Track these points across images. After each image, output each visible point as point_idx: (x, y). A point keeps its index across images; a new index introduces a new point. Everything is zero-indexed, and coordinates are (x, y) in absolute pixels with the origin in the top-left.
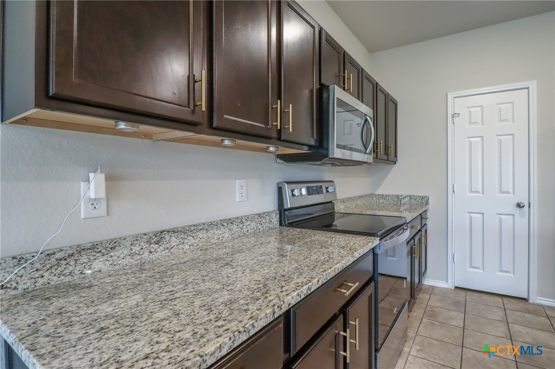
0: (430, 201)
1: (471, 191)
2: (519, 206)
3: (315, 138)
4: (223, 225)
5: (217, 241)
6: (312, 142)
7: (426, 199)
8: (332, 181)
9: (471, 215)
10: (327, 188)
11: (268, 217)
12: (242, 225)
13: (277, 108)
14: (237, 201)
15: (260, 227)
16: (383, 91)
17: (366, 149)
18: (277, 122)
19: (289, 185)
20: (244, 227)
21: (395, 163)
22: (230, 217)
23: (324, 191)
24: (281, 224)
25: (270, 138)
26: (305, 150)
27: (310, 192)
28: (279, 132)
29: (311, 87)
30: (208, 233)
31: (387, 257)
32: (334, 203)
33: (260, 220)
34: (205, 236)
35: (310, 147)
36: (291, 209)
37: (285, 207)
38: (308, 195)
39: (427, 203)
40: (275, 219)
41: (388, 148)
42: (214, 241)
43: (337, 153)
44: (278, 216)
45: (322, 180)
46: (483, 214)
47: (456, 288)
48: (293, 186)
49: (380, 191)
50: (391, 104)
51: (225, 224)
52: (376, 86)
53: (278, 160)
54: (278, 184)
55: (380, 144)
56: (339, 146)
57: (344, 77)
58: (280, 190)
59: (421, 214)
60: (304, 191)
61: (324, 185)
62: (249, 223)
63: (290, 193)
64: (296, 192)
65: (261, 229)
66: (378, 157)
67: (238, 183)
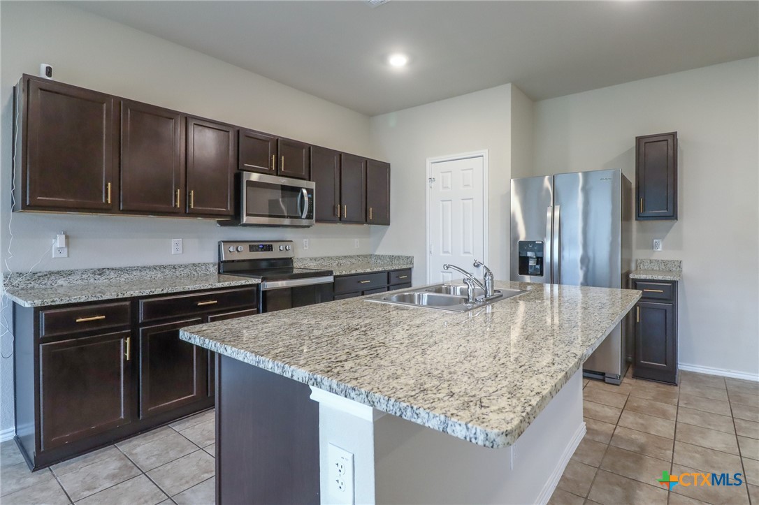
0: (415, 261)
1: (444, 252)
3: (229, 209)
4: (156, 269)
5: (150, 278)
7: (411, 258)
9: (444, 274)
11: (204, 267)
12: (174, 270)
14: (173, 253)
15: (194, 273)
20: (177, 272)
21: (389, 224)
22: (163, 264)
24: (219, 273)
27: (254, 249)
30: (142, 273)
33: (195, 268)
34: (139, 274)
36: (225, 261)
37: (221, 260)
38: (251, 251)
39: (412, 262)
40: (213, 269)
41: (367, 211)
42: (148, 278)
44: (217, 267)
48: (228, 245)
50: (374, 169)
51: (158, 268)
52: (341, 157)
53: (218, 225)
54: (217, 243)
55: (344, 208)
56: (247, 215)
58: (219, 248)
59: (388, 272)
61: (274, 245)
62: (182, 269)
63: (228, 250)
64: (232, 249)
65: (196, 274)
66: (342, 219)
67: (174, 241)
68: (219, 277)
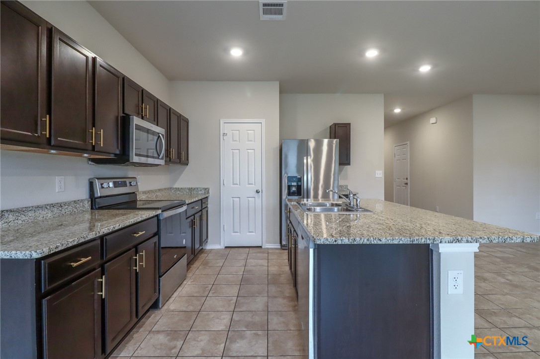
0: (210, 191)
1: (234, 184)
2: (257, 192)
3: (119, 148)
4: (47, 208)
5: (42, 219)
6: (118, 152)
7: (207, 189)
8: (135, 178)
9: (234, 199)
10: (130, 183)
11: (81, 203)
12: (61, 208)
13: (92, 132)
14: (57, 191)
15: (75, 210)
16: (176, 113)
17: (159, 156)
18: (92, 140)
19: (99, 180)
20: (63, 210)
21: (187, 165)
22: (51, 203)
23: (128, 184)
24: (92, 208)
25: (87, 150)
26: (112, 156)
27: (116, 185)
28: (94, 147)
29: (117, 115)
30: (36, 213)
31: (181, 234)
32: (136, 194)
33: (75, 205)
34: (33, 215)
35: (116, 155)
36: (100, 197)
37: (96, 196)
38: (115, 187)
39: (208, 192)
40: (87, 205)
41: (180, 154)
42: (40, 219)
43: (136, 159)
44: (90, 203)
45: (127, 177)
46: (240, 198)
47: (226, 247)
48: (102, 181)
49: (177, 185)
50: (183, 123)
51: (48, 207)
52: (170, 111)
53: (90, 162)
54: (89, 180)
55: (173, 151)
56: (136, 155)
57: (142, 107)
58: (91, 185)
59: (201, 200)
60: (111, 185)
61: (128, 181)
62: (66, 207)
63: (100, 186)
64: (105, 185)
65: (76, 211)
66: (172, 160)
67: (57, 179)
68: (92, 213)
